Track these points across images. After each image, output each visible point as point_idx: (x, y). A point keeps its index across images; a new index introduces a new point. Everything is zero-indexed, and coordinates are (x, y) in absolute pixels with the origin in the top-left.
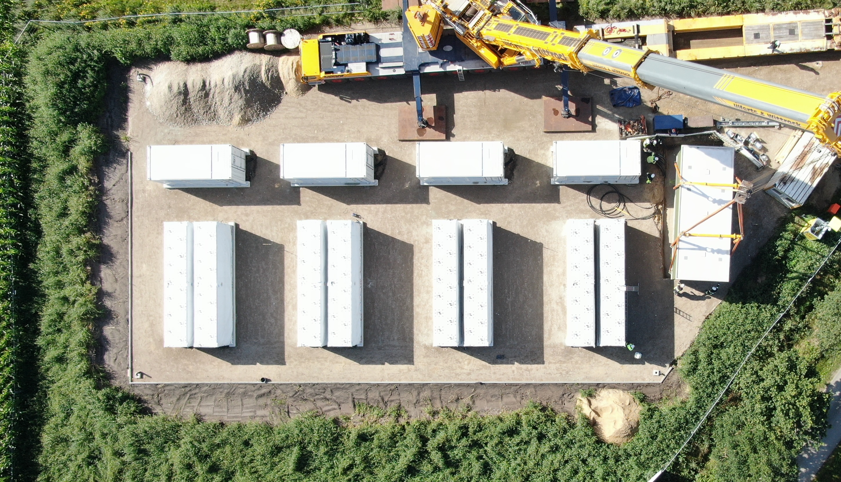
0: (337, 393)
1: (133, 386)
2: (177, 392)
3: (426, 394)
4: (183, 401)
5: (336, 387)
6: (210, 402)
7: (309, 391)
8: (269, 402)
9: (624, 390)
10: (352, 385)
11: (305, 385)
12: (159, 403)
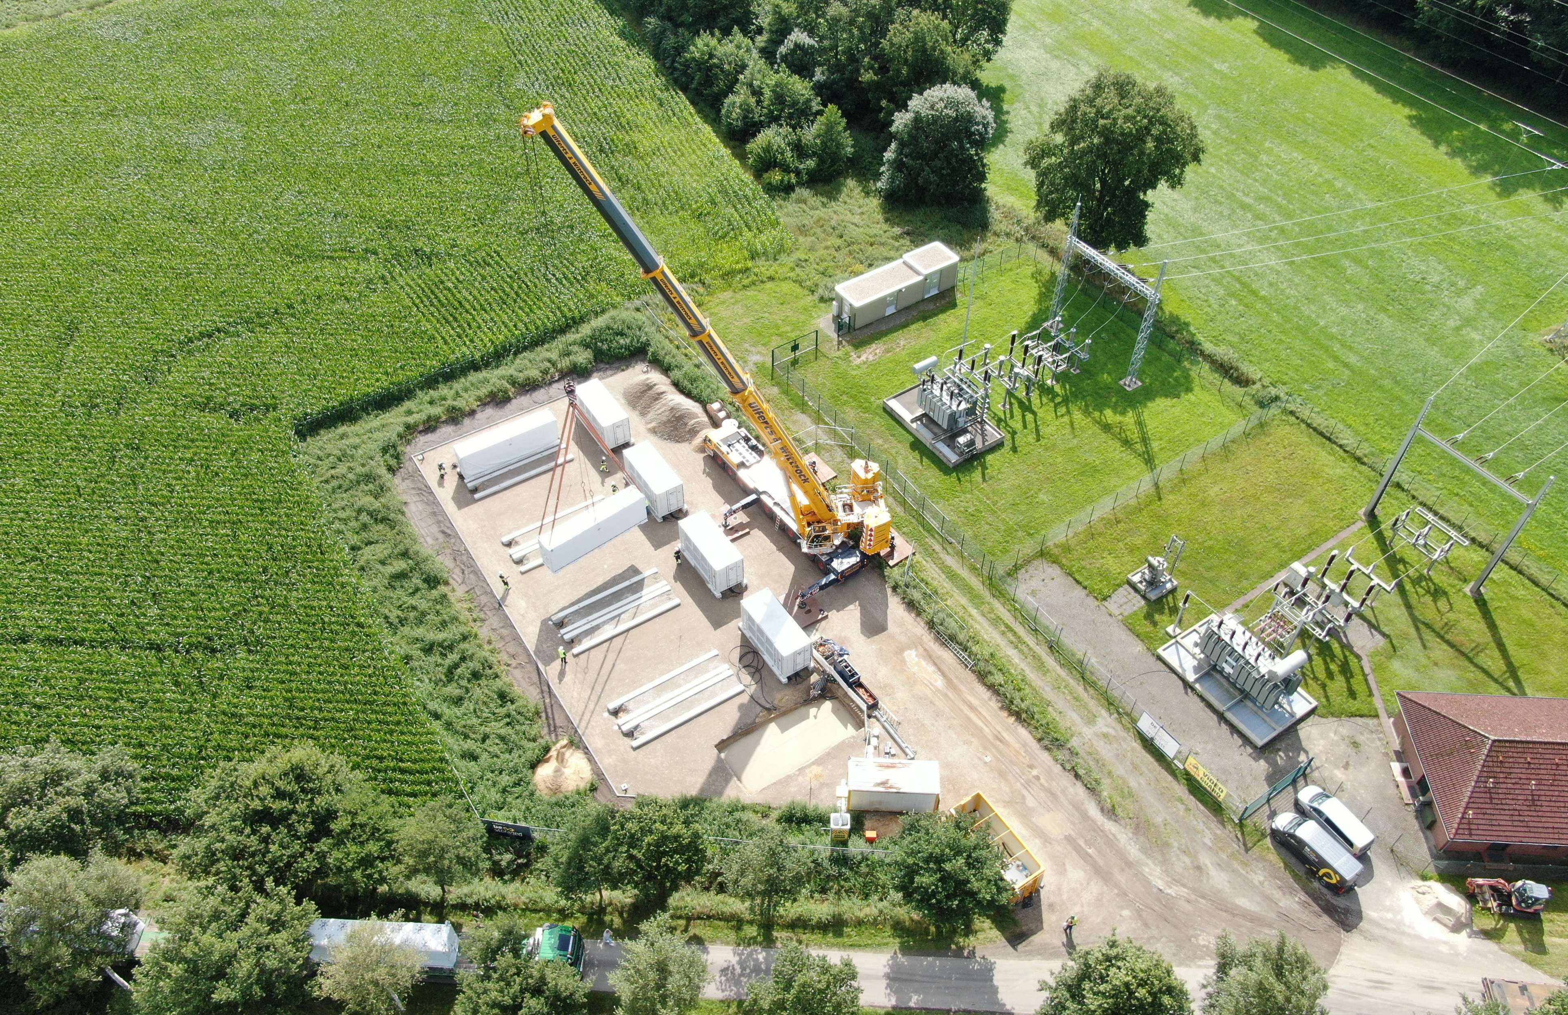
0: (472, 576)
1: (411, 459)
2: (419, 485)
3: (505, 632)
4: (413, 492)
5: (477, 572)
6: (421, 506)
7: (464, 558)
8: (441, 540)
9: (592, 769)
10: (485, 581)
11: (468, 553)
12: (403, 480)
